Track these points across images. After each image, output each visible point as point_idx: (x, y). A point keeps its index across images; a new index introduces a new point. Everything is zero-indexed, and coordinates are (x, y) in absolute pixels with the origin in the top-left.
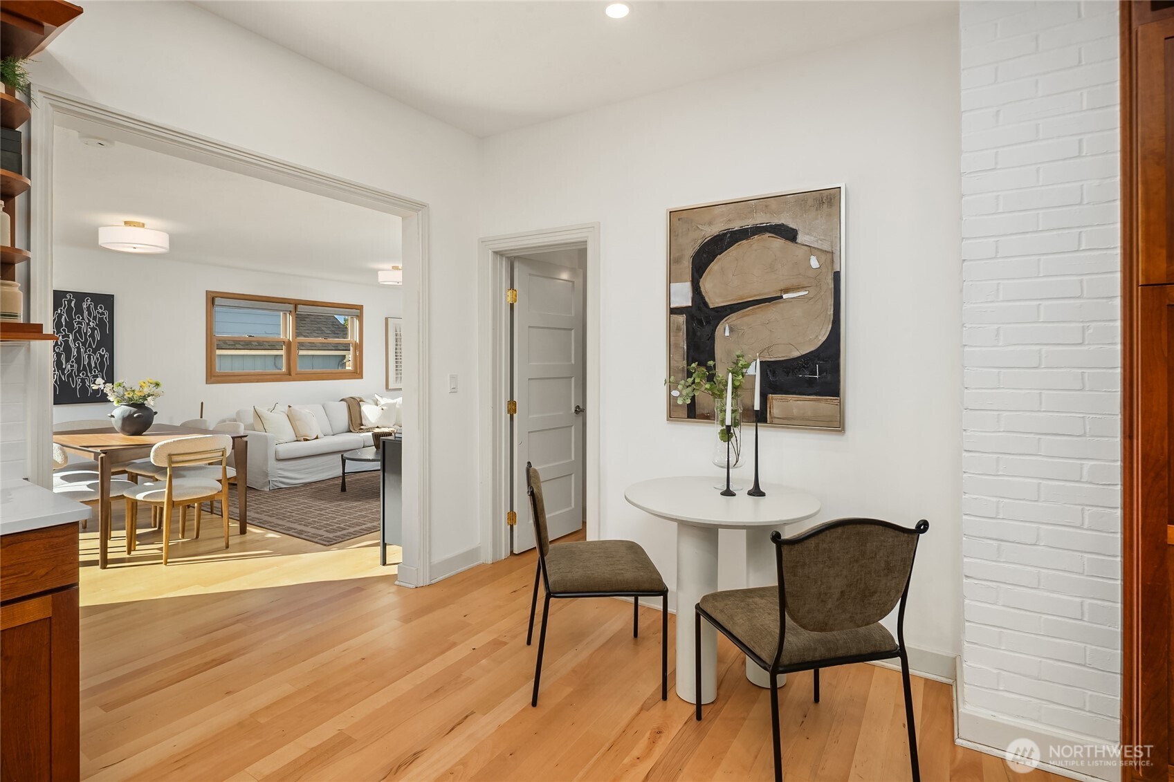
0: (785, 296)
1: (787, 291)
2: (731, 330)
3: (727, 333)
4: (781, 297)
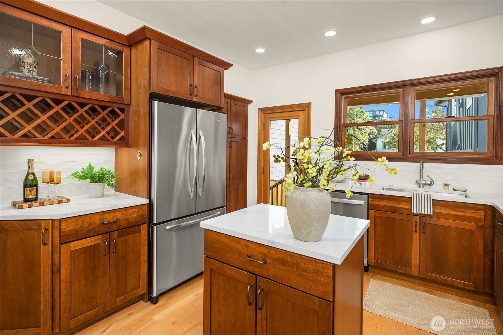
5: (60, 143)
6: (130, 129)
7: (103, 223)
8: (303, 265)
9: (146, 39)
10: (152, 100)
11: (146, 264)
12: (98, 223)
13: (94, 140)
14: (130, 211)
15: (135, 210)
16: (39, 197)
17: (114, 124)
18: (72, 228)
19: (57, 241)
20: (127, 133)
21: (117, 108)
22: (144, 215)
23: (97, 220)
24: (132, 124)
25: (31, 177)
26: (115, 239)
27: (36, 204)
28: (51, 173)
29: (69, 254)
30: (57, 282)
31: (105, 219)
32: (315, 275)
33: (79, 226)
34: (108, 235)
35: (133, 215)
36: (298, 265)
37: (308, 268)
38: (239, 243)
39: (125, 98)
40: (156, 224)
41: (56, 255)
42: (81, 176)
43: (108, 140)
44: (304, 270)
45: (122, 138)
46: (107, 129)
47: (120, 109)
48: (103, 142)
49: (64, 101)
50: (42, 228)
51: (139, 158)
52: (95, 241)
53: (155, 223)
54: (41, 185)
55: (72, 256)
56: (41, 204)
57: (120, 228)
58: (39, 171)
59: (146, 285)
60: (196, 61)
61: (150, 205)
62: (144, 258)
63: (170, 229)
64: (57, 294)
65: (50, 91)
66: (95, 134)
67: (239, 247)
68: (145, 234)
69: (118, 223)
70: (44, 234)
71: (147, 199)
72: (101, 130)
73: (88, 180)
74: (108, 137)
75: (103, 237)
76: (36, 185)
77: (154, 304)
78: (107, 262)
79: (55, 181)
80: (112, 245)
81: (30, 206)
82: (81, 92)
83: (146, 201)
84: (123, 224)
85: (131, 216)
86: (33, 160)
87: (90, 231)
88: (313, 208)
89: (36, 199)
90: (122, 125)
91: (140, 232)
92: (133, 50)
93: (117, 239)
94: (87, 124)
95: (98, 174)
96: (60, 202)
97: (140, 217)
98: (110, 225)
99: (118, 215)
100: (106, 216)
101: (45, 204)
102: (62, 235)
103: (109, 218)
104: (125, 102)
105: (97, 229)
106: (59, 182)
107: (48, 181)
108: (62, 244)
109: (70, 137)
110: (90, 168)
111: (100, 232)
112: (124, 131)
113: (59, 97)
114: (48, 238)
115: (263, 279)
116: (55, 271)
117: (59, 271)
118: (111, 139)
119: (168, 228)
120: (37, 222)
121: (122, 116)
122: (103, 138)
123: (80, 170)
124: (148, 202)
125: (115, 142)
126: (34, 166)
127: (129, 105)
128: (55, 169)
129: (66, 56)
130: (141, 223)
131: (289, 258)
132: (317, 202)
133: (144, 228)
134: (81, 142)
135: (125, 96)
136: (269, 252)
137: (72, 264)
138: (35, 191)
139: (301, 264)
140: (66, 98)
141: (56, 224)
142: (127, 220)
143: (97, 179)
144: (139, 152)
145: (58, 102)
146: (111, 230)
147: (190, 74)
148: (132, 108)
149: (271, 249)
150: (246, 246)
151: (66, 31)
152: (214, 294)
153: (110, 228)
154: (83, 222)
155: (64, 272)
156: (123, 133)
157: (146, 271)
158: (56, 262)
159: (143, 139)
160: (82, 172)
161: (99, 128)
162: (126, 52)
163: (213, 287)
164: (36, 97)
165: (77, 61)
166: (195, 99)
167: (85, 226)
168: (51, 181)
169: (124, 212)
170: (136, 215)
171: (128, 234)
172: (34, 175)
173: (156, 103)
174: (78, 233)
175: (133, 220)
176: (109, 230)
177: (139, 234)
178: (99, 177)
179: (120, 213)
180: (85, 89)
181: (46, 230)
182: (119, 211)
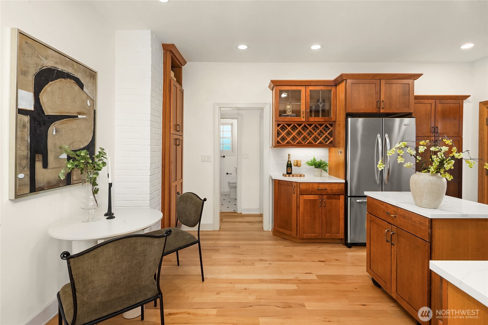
0: (79, 116)
1: (80, 113)
2: (56, 131)
3: (54, 133)
4: (77, 117)
5: (300, 146)
6: (336, 136)
7: (319, 189)
8: (414, 219)
9: (344, 80)
10: (347, 117)
11: (343, 221)
12: (316, 188)
13: (316, 143)
14: (333, 185)
15: (336, 185)
16: (293, 173)
17: (326, 134)
18: (304, 188)
19: (298, 193)
20: (334, 139)
21: (328, 124)
22: (342, 189)
23: (316, 187)
24: (337, 133)
25: (289, 163)
26: (325, 199)
27: (291, 175)
28: (297, 161)
29: (303, 200)
30: (299, 213)
31: (320, 187)
32: (420, 225)
33: (307, 188)
34: (321, 196)
35: (336, 188)
36: (411, 219)
37: (417, 221)
38: (383, 205)
39: (333, 118)
40: (350, 197)
41: (298, 200)
42: (310, 164)
43: (324, 144)
44: (414, 222)
45: (331, 142)
46: (323, 137)
47: (330, 125)
48: (321, 145)
49: (302, 124)
50: (293, 186)
51: (340, 154)
52: (315, 197)
53: (349, 195)
54: (293, 167)
55: (305, 202)
56: (293, 176)
57: (328, 194)
58: (293, 160)
59: (343, 234)
60: (383, 82)
61: (346, 183)
62: (342, 216)
63: (359, 202)
64: (298, 218)
65: (297, 120)
66: (317, 140)
67: (384, 207)
68: (343, 201)
69: (326, 190)
70: (294, 189)
71: (344, 180)
72: (320, 138)
73: (314, 166)
74: (324, 142)
75: (319, 197)
76: (291, 167)
77: (349, 248)
78: (321, 211)
79: (299, 166)
80: (323, 202)
81: (289, 176)
82: (310, 118)
83: (344, 181)
84: (330, 192)
85: (334, 188)
86: (290, 154)
87: (312, 191)
88: (422, 185)
89: (291, 173)
90: (331, 134)
91: (339, 199)
92: (338, 87)
93: (326, 199)
94: (313, 135)
95: (318, 163)
96: (301, 176)
97: (339, 190)
98: (322, 191)
99: (326, 186)
100: (320, 185)
101: (294, 176)
102: (300, 190)
103: (322, 187)
104: (333, 120)
105: (316, 192)
106: (300, 166)
107: (296, 165)
108: (301, 195)
109: (305, 143)
110: (314, 159)
111: (318, 194)
112: (332, 138)
113: (300, 123)
114: (295, 191)
115: (394, 226)
116: (298, 207)
117: (299, 207)
118: (325, 143)
119: (358, 201)
120: (291, 182)
121: (331, 129)
122: (321, 143)
123: (310, 160)
124: (345, 182)
125: (327, 144)
126: (290, 157)
127: (335, 121)
128: (299, 159)
129: (303, 101)
130: (340, 194)
131: (407, 214)
132: (425, 181)
133: (342, 197)
134: (310, 145)
135: (332, 116)
136: (397, 210)
137: (305, 206)
138: (291, 169)
139: (413, 218)
140: (303, 123)
141: (298, 184)
142: (332, 190)
143: (317, 165)
144: (340, 150)
145: (300, 125)
146: (323, 194)
147: (377, 94)
148: (337, 123)
149: (398, 209)
150: (387, 206)
151: (303, 89)
152: (372, 235)
153: (322, 192)
154: (309, 186)
155: (301, 209)
156: (331, 139)
157: (343, 225)
158: (298, 203)
159: (342, 142)
160: (311, 161)
161: (319, 137)
162: (333, 89)
163: (371, 231)
164: (291, 124)
165: (308, 103)
166: (382, 111)
167: (310, 188)
168: (297, 165)
169: (330, 185)
170: (337, 188)
171: (332, 199)
172: (290, 161)
173: (349, 119)
174: (307, 191)
175: (335, 191)
176: (322, 194)
177: (338, 200)
178: (319, 165)
179: (328, 185)
180: (312, 117)
181: (294, 186)
182: (327, 184)
